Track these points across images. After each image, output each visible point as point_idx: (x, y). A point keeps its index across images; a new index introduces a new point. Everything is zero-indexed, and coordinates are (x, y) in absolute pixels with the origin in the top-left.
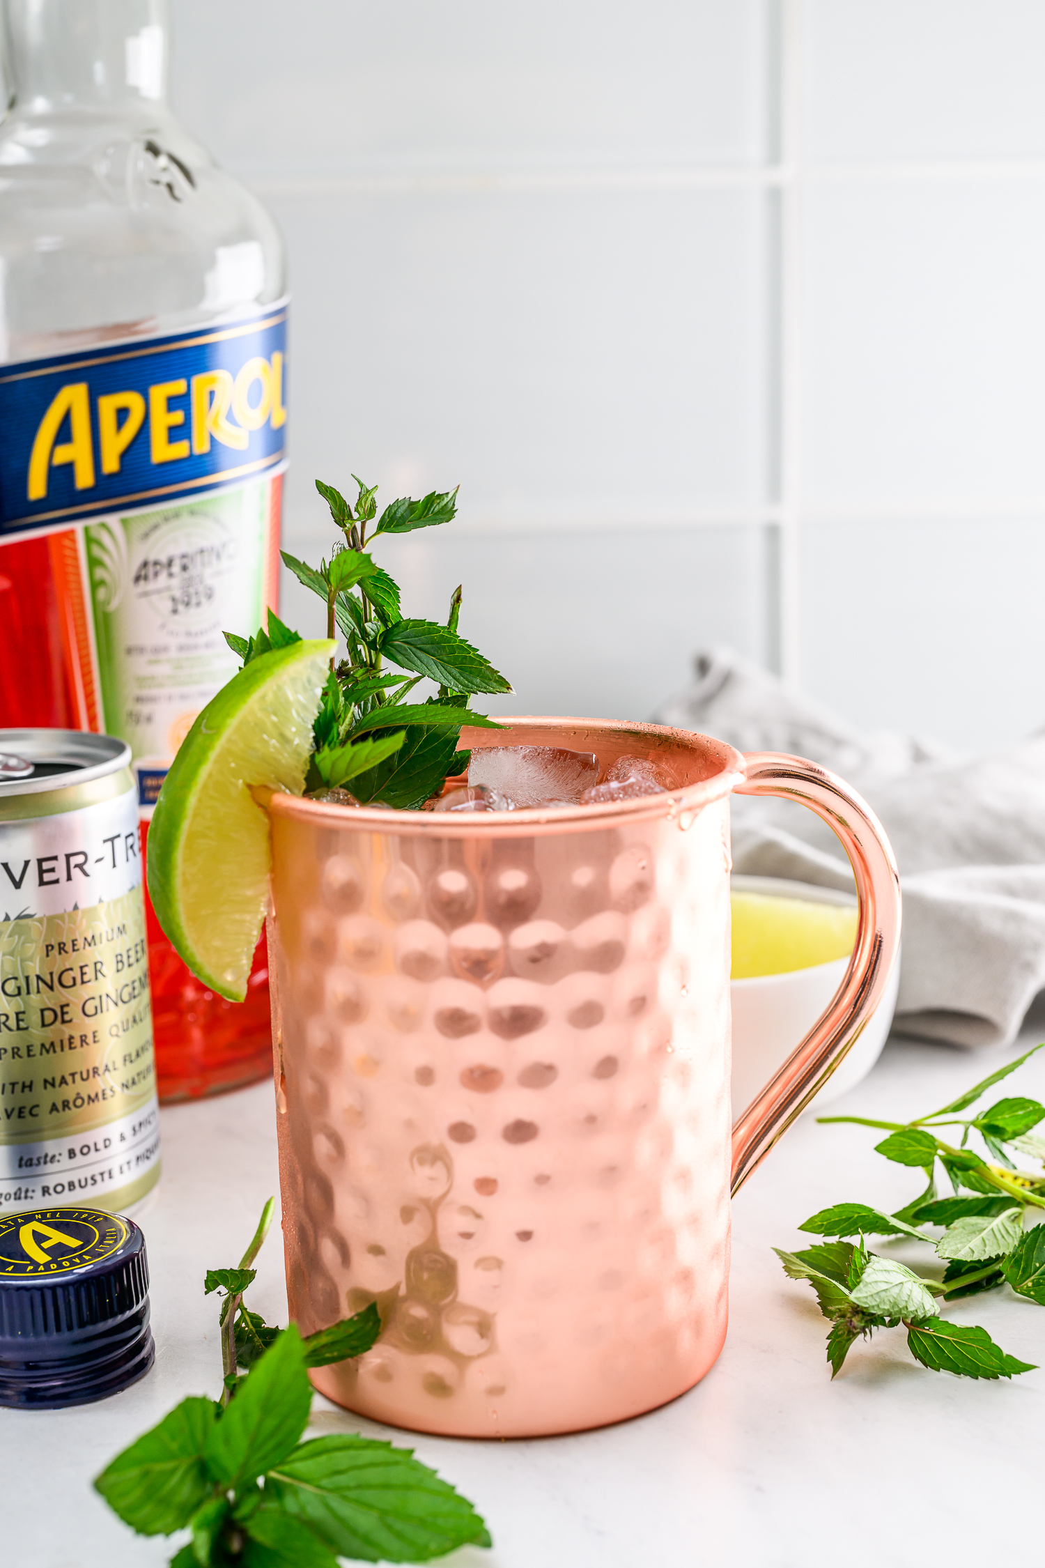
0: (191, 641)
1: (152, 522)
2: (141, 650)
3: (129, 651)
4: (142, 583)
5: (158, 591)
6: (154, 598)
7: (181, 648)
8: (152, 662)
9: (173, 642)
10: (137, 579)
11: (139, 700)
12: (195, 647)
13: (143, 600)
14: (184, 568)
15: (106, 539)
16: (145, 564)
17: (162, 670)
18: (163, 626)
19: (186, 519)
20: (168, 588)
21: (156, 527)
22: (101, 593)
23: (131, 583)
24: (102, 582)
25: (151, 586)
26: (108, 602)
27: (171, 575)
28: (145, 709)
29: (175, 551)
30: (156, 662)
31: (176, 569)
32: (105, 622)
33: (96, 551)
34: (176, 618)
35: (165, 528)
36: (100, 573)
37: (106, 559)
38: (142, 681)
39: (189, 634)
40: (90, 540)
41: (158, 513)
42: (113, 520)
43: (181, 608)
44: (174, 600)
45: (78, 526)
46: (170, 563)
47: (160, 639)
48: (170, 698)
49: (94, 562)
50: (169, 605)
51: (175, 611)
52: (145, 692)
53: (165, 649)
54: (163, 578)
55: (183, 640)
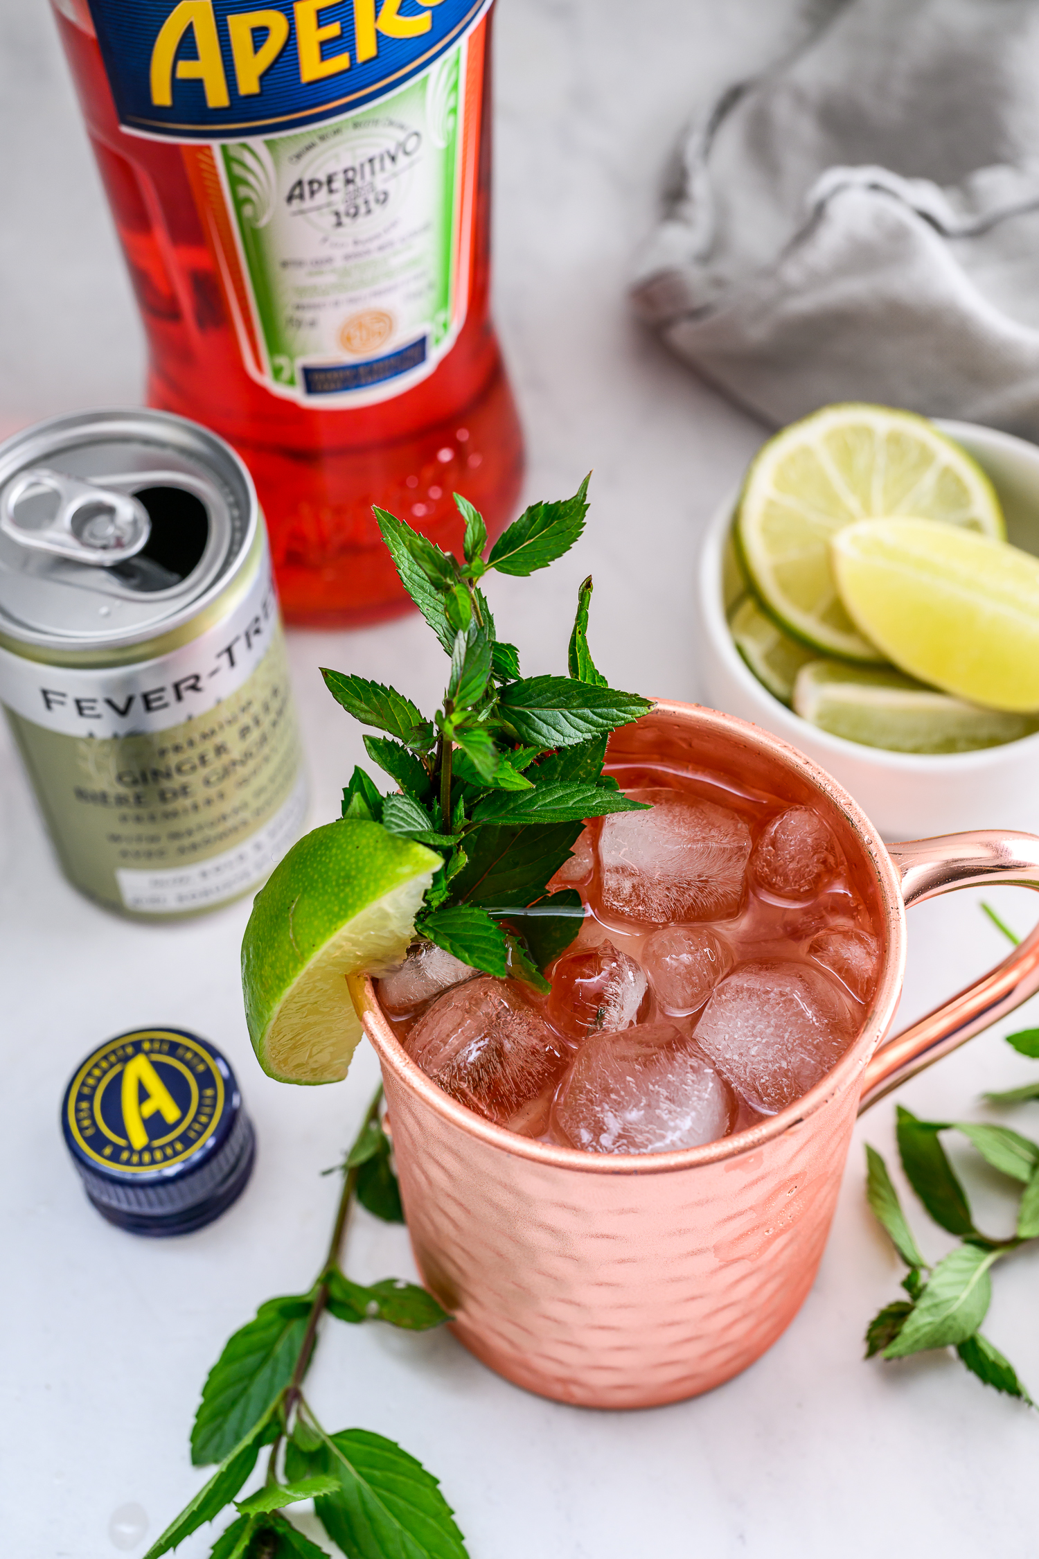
0: (360, 248)
1: (306, 142)
2: (299, 264)
3: (285, 264)
4: (296, 202)
5: (318, 208)
6: (313, 216)
7: (347, 257)
8: (311, 274)
9: (338, 254)
10: (290, 198)
11: (299, 307)
12: (368, 252)
13: (299, 218)
14: (349, 181)
15: (248, 159)
16: (300, 183)
17: (327, 279)
18: (325, 240)
19: (349, 133)
20: (329, 204)
21: (310, 147)
22: (248, 210)
23: (284, 203)
24: (247, 200)
25: (308, 203)
26: (256, 218)
27: (331, 191)
28: (307, 315)
29: (336, 167)
30: (320, 273)
31: (338, 184)
32: (254, 238)
33: (238, 170)
34: (341, 230)
35: (322, 146)
36: (243, 191)
37: (251, 179)
38: (301, 291)
39: (356, 243)
40: (228, 159)
41: (314, 131)
42: (256, 142)
43: (345, 220)
44: (337, 214)
45: (215, 144)
46: (330, 180)
47: (324, 252)
48: (337, 304)
49: (235, 181)
50: (333, 219)
51: (339, 224)
52: (306, 300)
53: (329, 260)
54: (322, 196)
55: (351, 249)
